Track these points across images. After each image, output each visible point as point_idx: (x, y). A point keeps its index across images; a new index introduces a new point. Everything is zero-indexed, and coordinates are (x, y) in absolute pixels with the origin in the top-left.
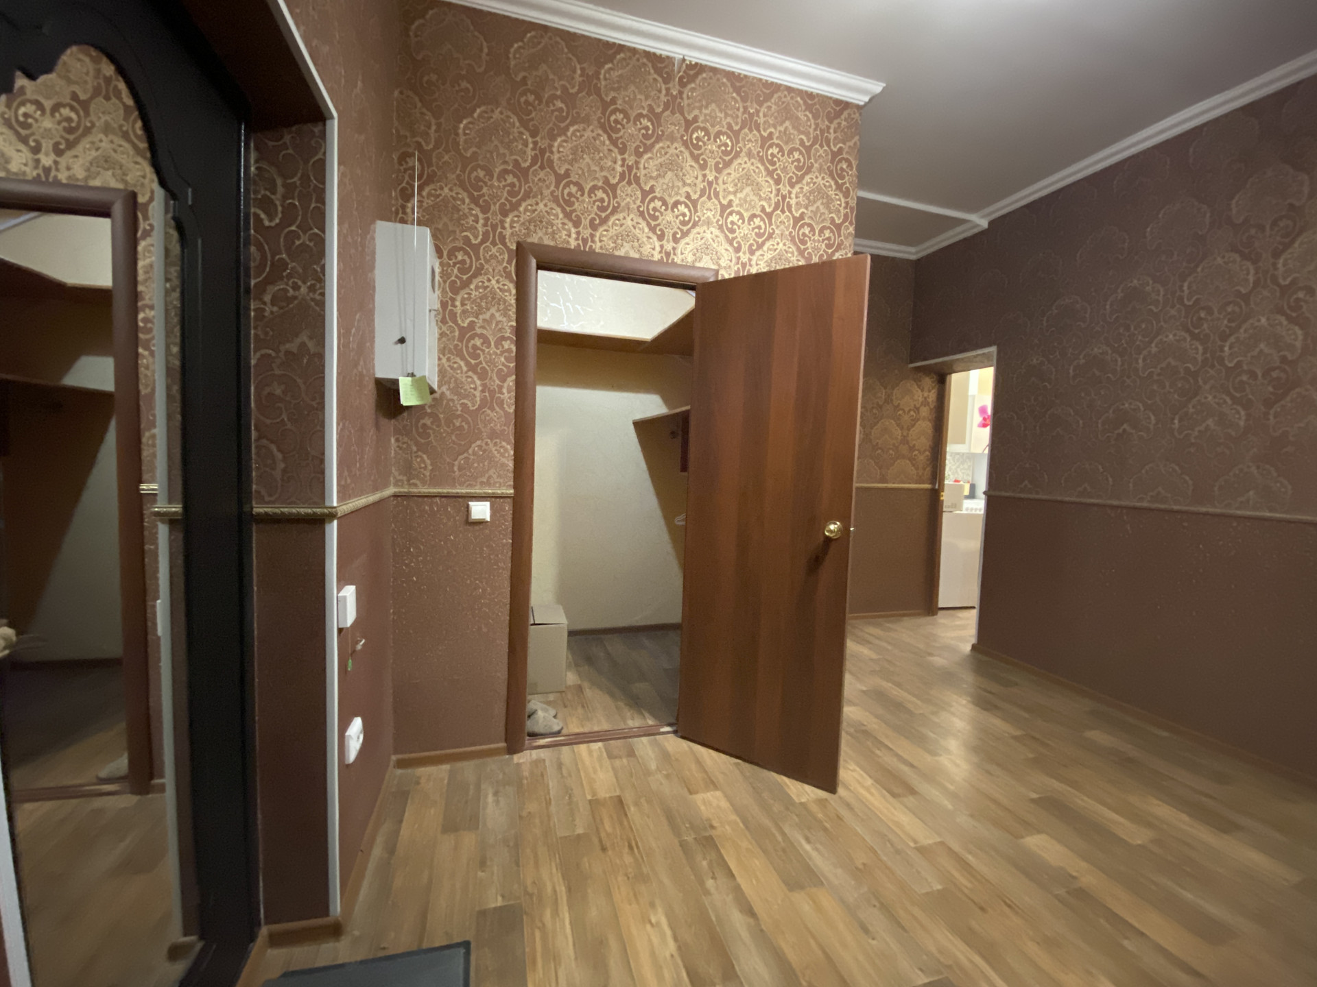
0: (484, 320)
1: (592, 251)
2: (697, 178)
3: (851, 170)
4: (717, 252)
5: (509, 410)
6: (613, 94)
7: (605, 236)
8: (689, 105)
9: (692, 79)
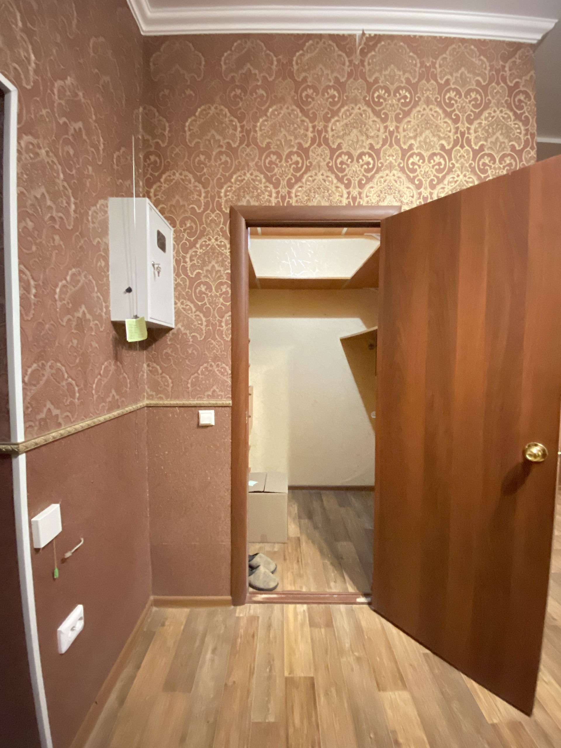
0: (207, 271)
1: (289, 205)
2: (379, 130)
3: (530, 100)
4: (399, 191)
5: (227, 339)
6: (304, 74)
7: (300, 191)
8: (370, 70)
9: (372, 48)
